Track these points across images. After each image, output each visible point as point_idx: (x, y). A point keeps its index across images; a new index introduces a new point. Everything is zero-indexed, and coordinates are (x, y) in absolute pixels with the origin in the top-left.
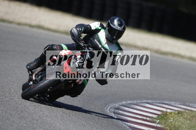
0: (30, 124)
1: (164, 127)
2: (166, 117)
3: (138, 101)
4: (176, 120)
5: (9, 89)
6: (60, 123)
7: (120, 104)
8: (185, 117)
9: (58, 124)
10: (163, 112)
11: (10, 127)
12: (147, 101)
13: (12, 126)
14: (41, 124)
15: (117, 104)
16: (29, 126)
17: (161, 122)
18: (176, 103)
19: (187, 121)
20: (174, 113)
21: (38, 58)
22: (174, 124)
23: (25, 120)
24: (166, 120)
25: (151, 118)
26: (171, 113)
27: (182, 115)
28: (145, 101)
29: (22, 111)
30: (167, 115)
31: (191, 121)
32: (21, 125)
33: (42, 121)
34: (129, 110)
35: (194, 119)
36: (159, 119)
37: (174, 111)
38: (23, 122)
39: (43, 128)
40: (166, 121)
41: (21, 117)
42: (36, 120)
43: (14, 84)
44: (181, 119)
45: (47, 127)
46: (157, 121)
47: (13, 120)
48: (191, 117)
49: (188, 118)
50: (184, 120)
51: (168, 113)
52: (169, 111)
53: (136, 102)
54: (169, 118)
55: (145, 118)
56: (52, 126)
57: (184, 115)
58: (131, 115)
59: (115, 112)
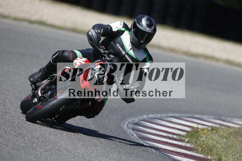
0: (29, 143)
1: (194, 147)
2: (197, 135)
3: (163, 115)
4: (209, 138)
5: (3, 99)
6: (66, 142)
7: (140, 118)
8: (221, 134)
9: (64, 143)
10: (193, 129)
11: (5, 147)
12: (174, 115)
13: (7, 145)
14: (42, 143)
15: (136, 119)
16: (28, 145)
17: (190, 141)
18: (209, 117)
19: (223, 139)
20: (206, 129)
21: (43, 68)
22: (207, 143)
23: (23, 138)
24: (197, 138)
25: (178, 136)
26: (203, 130)
27: (217, 132)
28: (171, 115)
29: (18, 127)
30: (198, 131)
31: (228, 139)
32: (18, 144)
33: (44, 139)
34: (151, 125)
35: (231, 136)
36: (189, 137)
37: (207, 127)
38: (20, 140)
39: (45, 149)
40: (197, 140)
41: (18, 134)
42: (37, 138)
43: (9, 93)
44: (216, 137)
45: (50, 146)
46: (186, 140)
47: (7, 138)
48: (228, 134)
49: (224, 135)
50: (219, 138)
51: (199, 130)
52: (200, 126)
53: (159, 115)
54: (201, 135)
55: (171, 136)
56: (56, 146)
57: (220, 132)
58: (154, 132)
59: (134, 128)
